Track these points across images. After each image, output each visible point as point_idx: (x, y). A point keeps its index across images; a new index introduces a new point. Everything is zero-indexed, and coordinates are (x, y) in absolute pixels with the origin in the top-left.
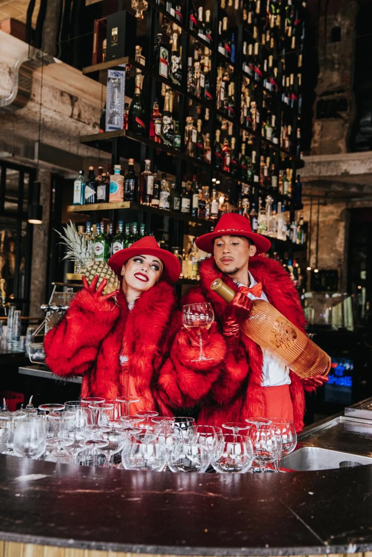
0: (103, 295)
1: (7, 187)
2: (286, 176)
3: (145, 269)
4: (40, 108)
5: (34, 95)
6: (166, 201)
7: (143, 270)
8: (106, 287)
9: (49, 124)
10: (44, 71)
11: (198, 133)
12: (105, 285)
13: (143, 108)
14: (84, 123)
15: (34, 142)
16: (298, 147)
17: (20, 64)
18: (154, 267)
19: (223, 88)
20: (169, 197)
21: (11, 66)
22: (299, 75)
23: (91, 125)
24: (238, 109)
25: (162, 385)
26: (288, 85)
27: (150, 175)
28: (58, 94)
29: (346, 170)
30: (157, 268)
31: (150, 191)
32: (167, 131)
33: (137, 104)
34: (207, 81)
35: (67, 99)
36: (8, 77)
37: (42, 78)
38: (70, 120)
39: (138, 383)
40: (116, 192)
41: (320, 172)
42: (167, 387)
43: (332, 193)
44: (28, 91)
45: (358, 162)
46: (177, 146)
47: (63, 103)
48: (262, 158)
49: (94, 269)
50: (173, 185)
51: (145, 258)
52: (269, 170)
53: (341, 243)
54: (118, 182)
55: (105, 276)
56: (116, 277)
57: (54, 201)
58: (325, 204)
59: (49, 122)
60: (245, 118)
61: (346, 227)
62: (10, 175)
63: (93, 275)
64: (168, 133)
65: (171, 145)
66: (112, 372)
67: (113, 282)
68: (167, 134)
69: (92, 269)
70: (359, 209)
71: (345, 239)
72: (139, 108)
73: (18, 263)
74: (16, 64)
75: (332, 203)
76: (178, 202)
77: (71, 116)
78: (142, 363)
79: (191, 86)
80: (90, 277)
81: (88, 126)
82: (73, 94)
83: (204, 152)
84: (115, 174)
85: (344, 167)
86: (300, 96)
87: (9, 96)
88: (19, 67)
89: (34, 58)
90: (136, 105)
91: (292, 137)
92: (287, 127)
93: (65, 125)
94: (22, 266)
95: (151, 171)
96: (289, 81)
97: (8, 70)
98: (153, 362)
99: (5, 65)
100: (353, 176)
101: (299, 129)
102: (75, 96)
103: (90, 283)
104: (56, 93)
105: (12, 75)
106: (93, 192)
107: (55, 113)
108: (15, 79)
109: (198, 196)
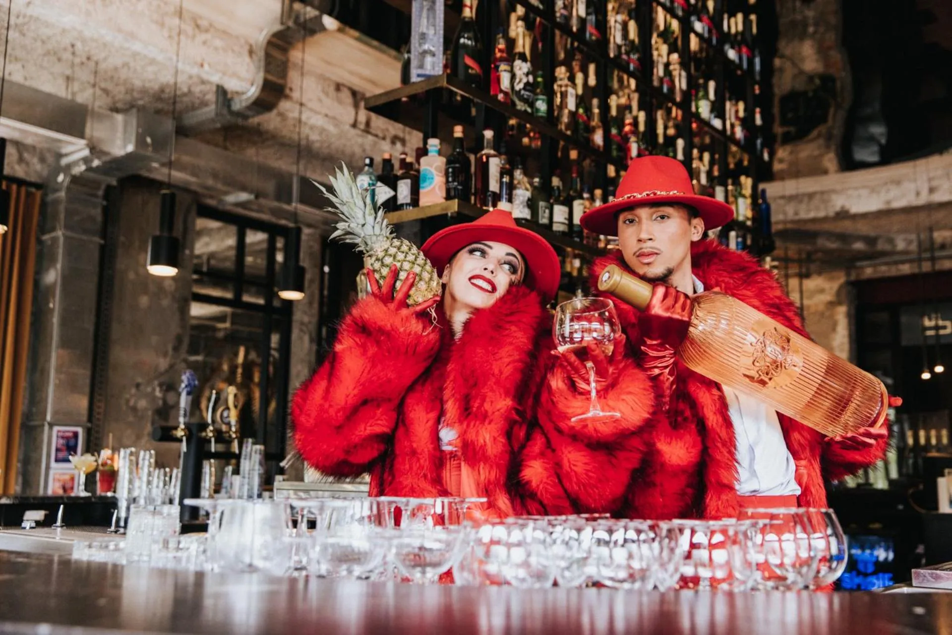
0: (408, 306)
1: (246, 270)
2: (741, 189)
3: (491, 267)
4: (301, 113)
5: (291, 89)
6: (524, 207)
7: (486, 269)
8: (414, 289)
9: (317, 145)
10: (306, 49)
11: (577, 96)
12: (412, 285)
13: (476, 42)
14: (376, 136)
15: (291, 176)
16: (759, 142)
17: (268, 37)
18: (507, 267)
19: (620, 23)
20: (529, 200)
21: (252, 42)
22: (753, 17)
23: (388, 140)
24: (647, 62)
25: (529, 482)
26: (733, 30)
27: (494, 156)
28: (332, 89)
29: (843, 207)
30: (514, 270)
31: (494, 186)
32: (521, 86)
33: (466, 36)
34: (590, 10)
35: (346, 96)
36: (247, 59)
37: (303, 60)
38: (353, 132)
39: (482, 477)
40: (432, 186)
41: (796, 213)
42: (538, 486)
43: (820, 255)
44: (280, 81)
45: (864, 192)
46: (540, 114)
47: (340, 101)
48: (695, 152)
49: (391, 255)
50: (537, 180)
51: (490, 247)
52: (709, 173)
53: (843, 344)
54: (436, 169)
55: (412, 268)
56: (433, 272)
57: (326, 292)
58: (807, 276)
59: (317, 141)
60: (661, 80)
61: (849, 315)
62: (253, 244)
63: (387, 266)
64: (524, 89)
65: (529, 110)
66: (425, 461)
67: (427, 280)
68: (522, 92)
69: (386, 255)
70: (870, 282)
71: (850, 336)
72: (469, 42)
73: (265, 402)
74: (261, 37)
75: (820, 273)
76: (547, 211)
77: (354, 125)
78: (487, 437)
79: (562, 15)
80: (382, 270)
81: (383, 142)
82: (356, 88)
83: (592, 130)
84: (430, 154)
85: (838, 202)
86: (757, 53)
87: (248, 90)
88: (265, 41)
89: (291, 24)
90: (464, 38)
91: (747, 122)
92: (736, 104)
93: (345, 145)
94: (273, 405)
95: (495, 150)
96: (735, 24)
97: (247, 48)
98: (508, 434)
99: (242, 41)
100: (855, 217)
101: (758, 110)
102: (359, 92)
103: (381, 282)
104: (329, 85)
105: (254, 56)
106: (389, 193)
107: (326, 119)
108: (260, 60)
109: (583, 204)
